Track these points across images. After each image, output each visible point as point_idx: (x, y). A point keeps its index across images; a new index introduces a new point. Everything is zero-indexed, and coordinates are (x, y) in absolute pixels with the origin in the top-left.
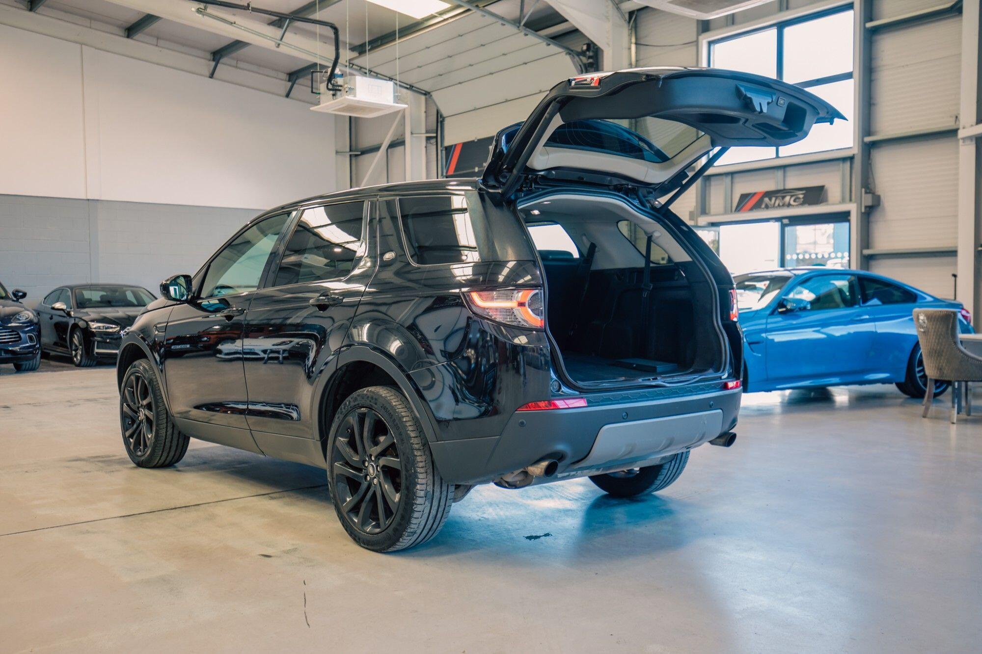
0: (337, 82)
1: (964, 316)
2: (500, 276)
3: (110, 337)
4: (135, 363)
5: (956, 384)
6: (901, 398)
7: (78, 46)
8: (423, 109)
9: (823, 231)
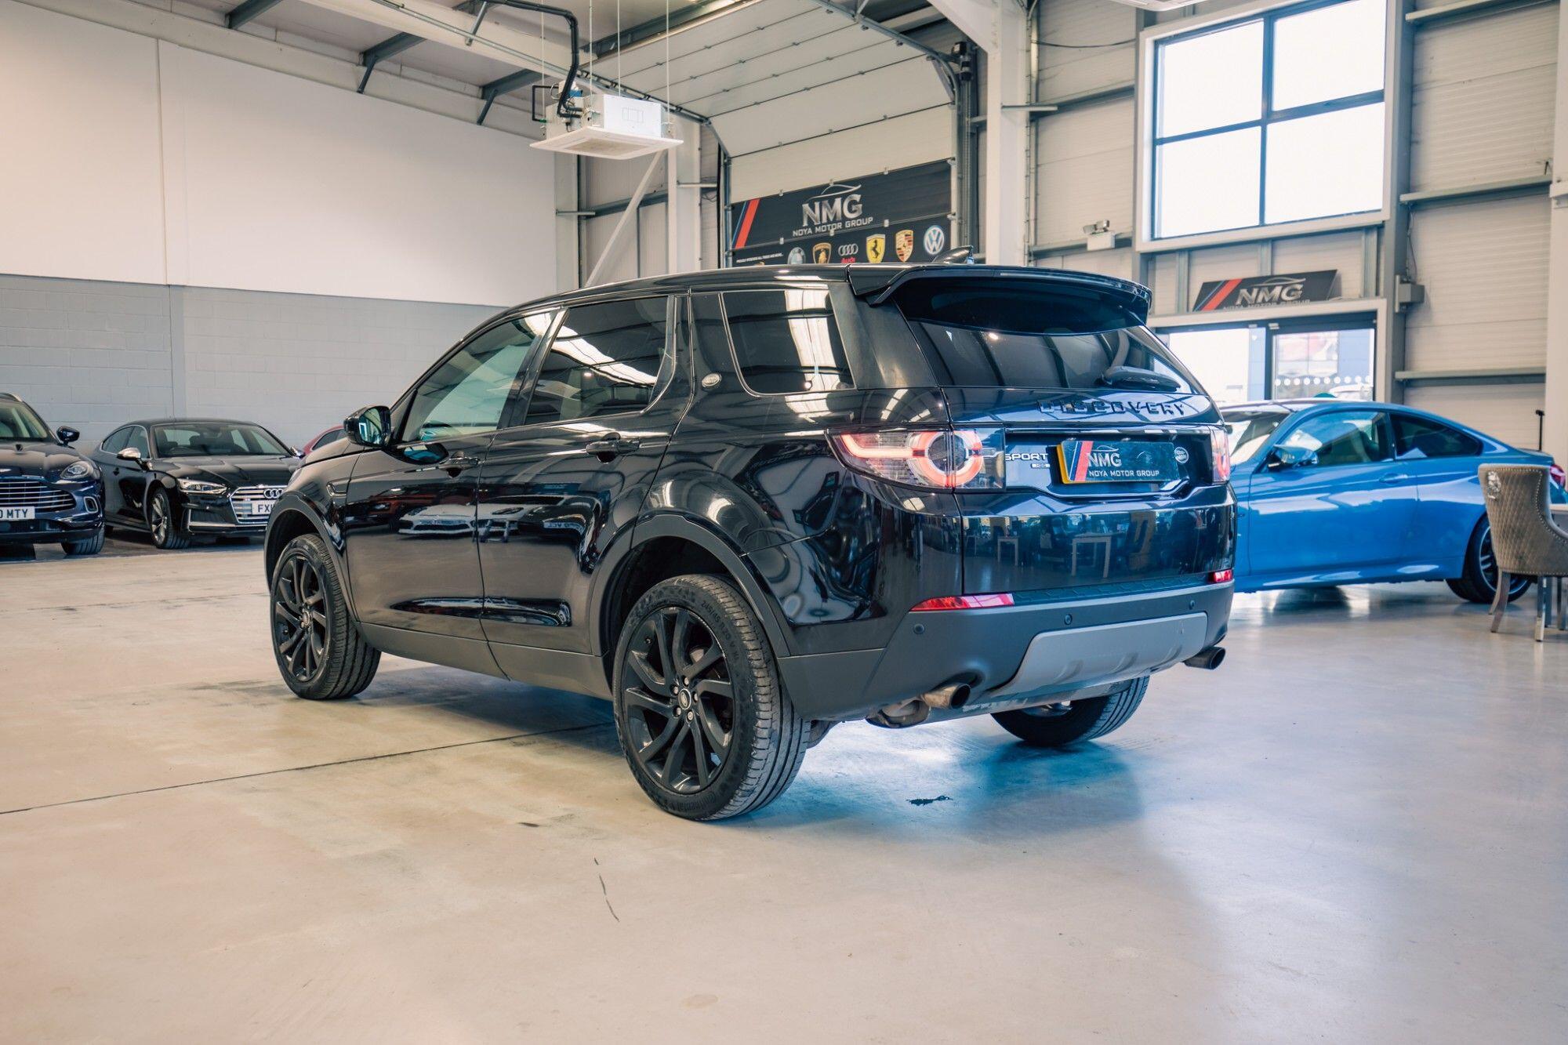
0: (573, 104)
1: (1554, 476)
2: (883, 412)
3: (211, 502)
4: (295, 541)
5: (1545, 581)
6: (1455, 603)
7: (153, 40)
8: (697, 145)
9: (1321, 340)
